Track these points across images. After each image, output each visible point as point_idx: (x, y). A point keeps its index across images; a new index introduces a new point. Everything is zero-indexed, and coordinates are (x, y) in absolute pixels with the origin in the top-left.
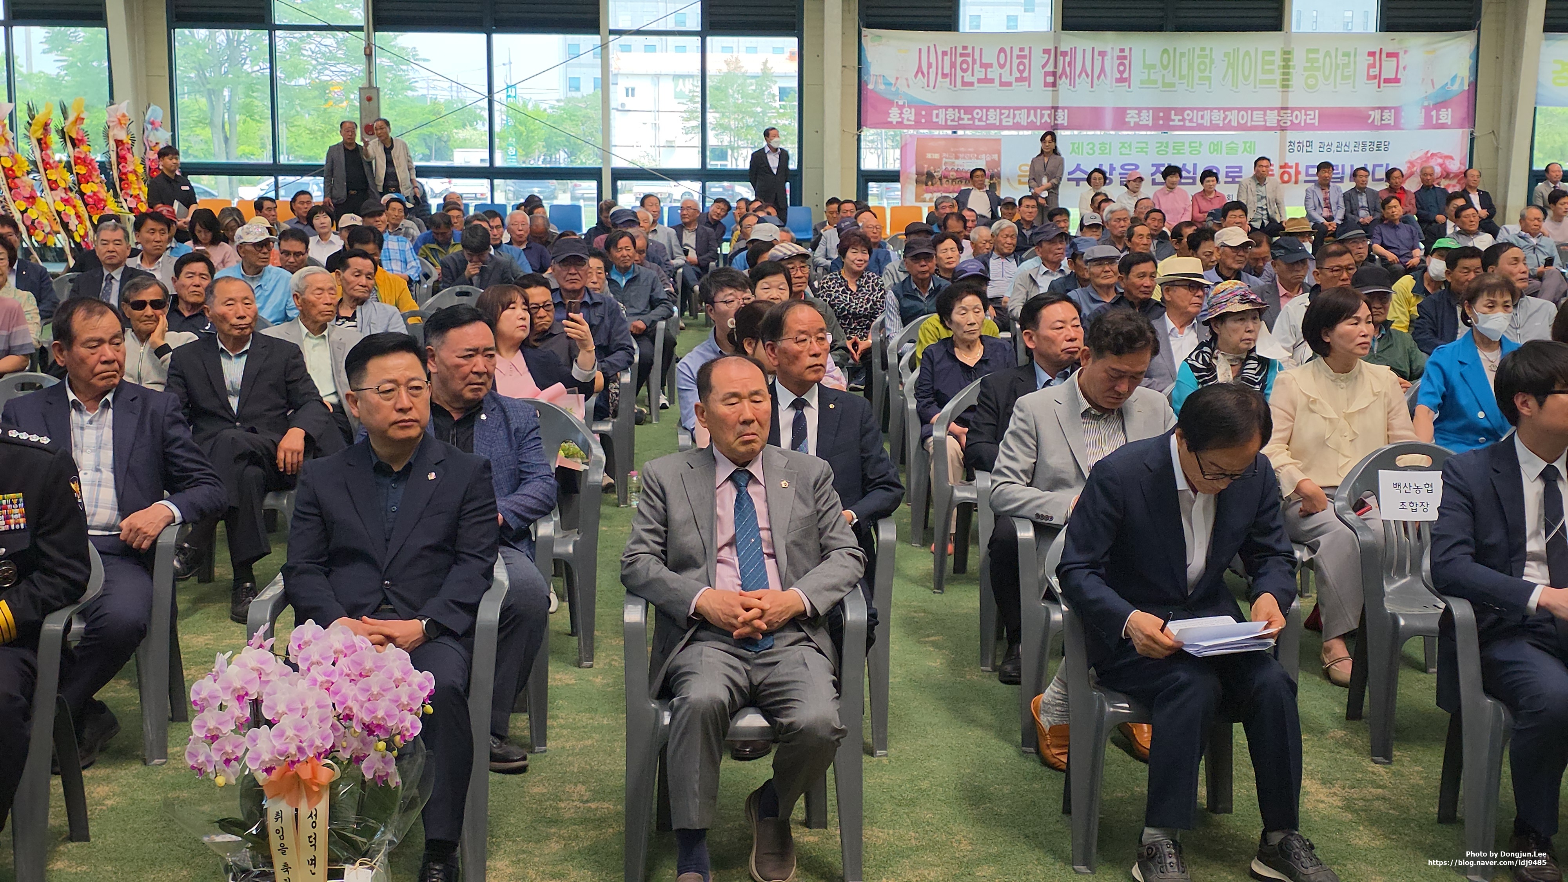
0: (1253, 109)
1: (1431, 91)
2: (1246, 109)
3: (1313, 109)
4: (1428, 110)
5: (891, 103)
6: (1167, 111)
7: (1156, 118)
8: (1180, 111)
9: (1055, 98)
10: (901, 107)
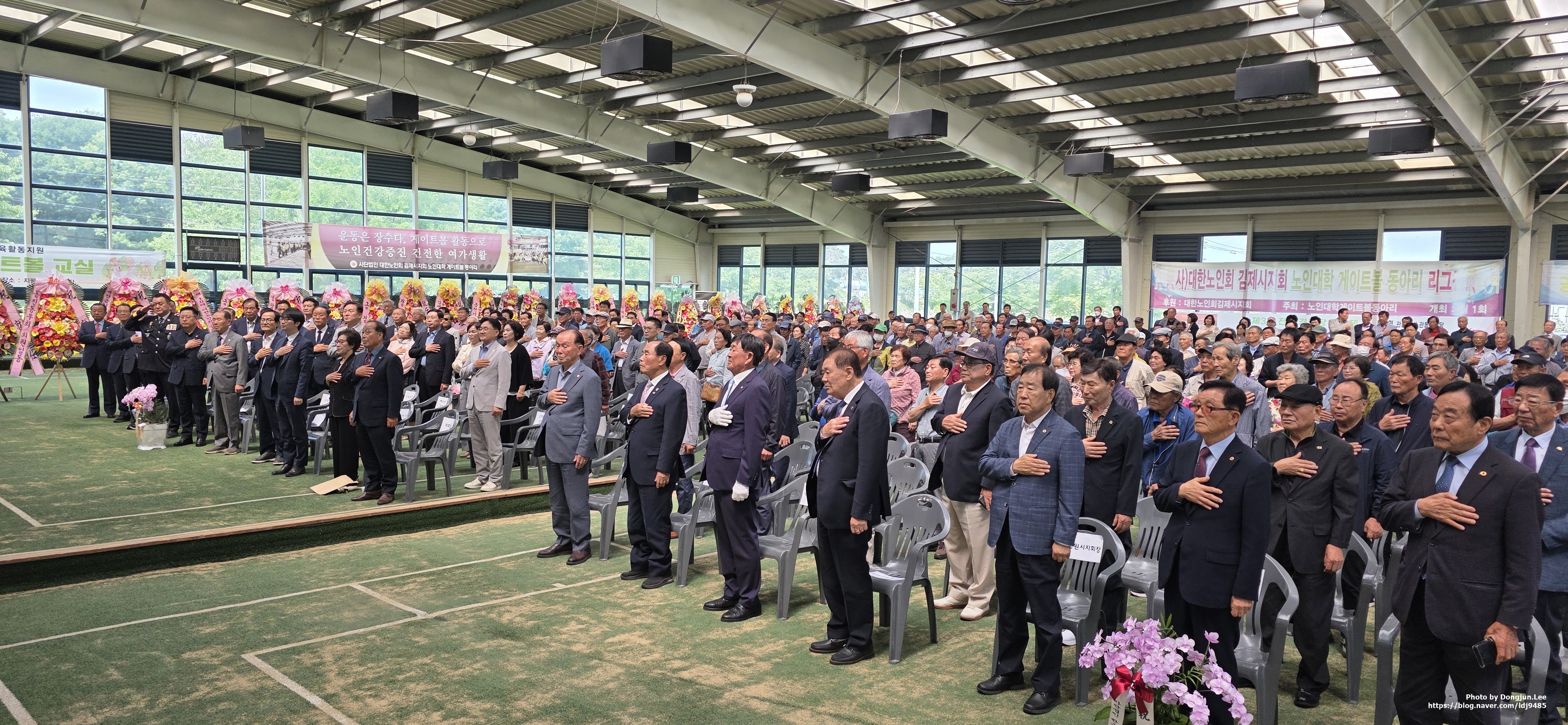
0: (1356, 303)
1: (1472, 294)
2: (1352, 303)
3: (1394, 303)
4: (1470, 306)
5: (1165, 296)
6: (1306, 303)
7: (1299, 306)
8: (1314, 303)
9: (1245, 295)
10: (1169, 298)
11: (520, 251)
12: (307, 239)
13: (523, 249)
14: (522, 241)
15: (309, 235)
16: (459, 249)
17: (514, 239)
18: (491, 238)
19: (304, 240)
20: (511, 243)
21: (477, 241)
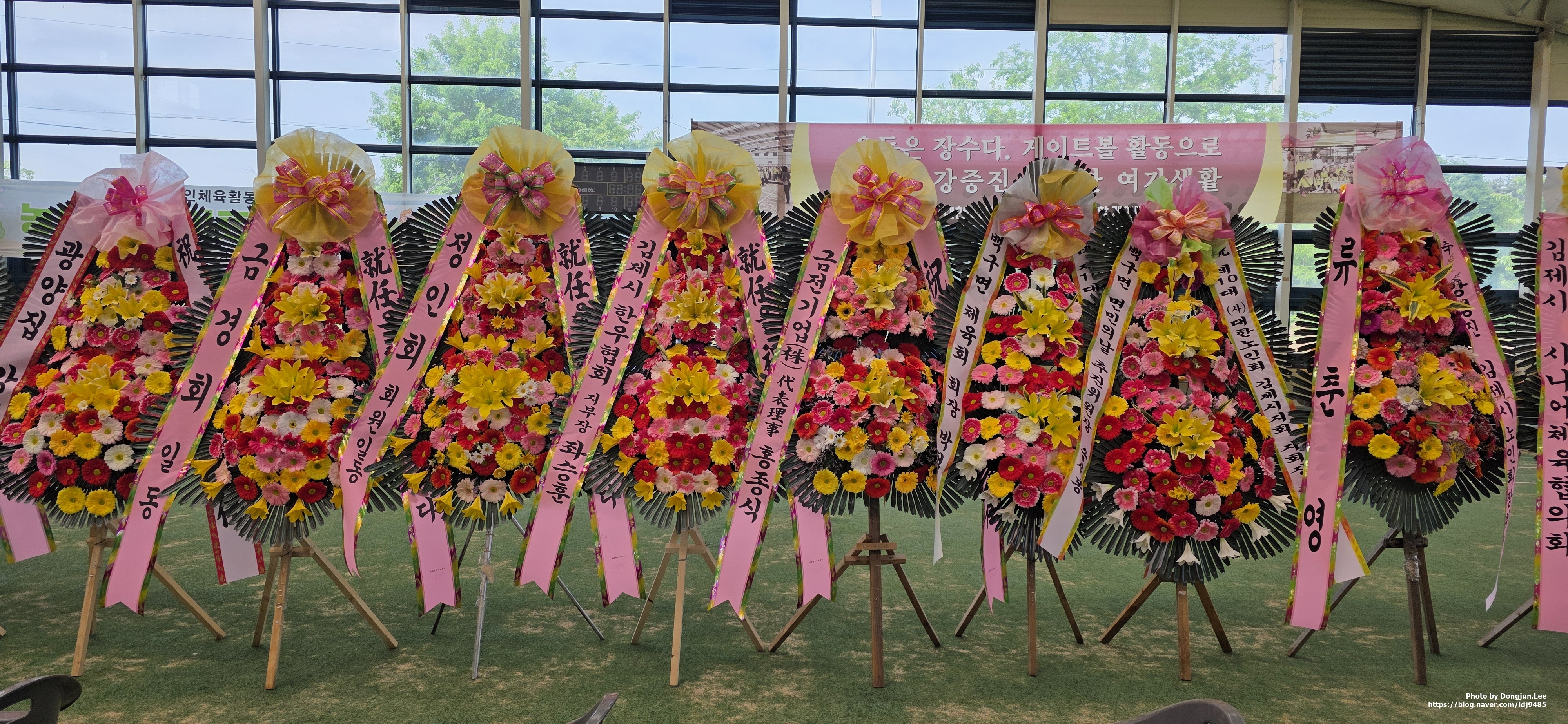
11: (1318, 164)
12: (782, 158)
13: (1326, 159)
14: (1324, 139)
15: (786, 149)
16: (1145, 168)
17: (1301, 136)
18: (1234, 135)
19: (775, 160)
20: (1291, 145)
21: (1197, 145)
